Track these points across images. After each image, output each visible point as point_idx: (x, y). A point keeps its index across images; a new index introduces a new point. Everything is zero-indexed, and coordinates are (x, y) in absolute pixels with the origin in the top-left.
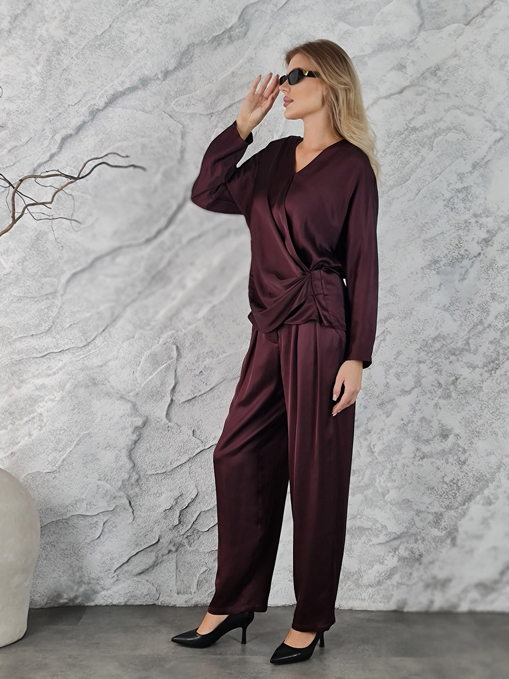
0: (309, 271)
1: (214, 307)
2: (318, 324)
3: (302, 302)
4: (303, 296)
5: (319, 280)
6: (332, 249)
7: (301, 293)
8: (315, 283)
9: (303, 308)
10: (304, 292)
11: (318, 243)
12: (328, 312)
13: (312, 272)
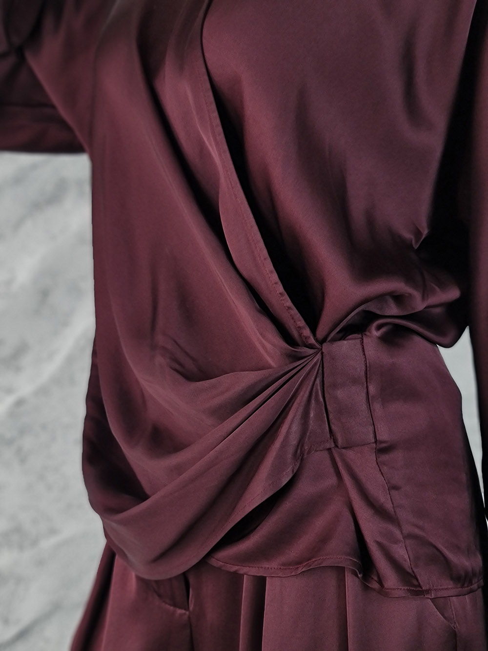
0: (312, 341)
1: (20, 403)
2: (352, 583)
3: (285, 481)
4: (290, 456)
5: (355, 381)
6: (418, 233)
7: (277, 444)
8: (340, 393)
9: (287, 506)
10: (294, 440)
11: (358, 207)
12: (399, 526)
13: (326, 347)
